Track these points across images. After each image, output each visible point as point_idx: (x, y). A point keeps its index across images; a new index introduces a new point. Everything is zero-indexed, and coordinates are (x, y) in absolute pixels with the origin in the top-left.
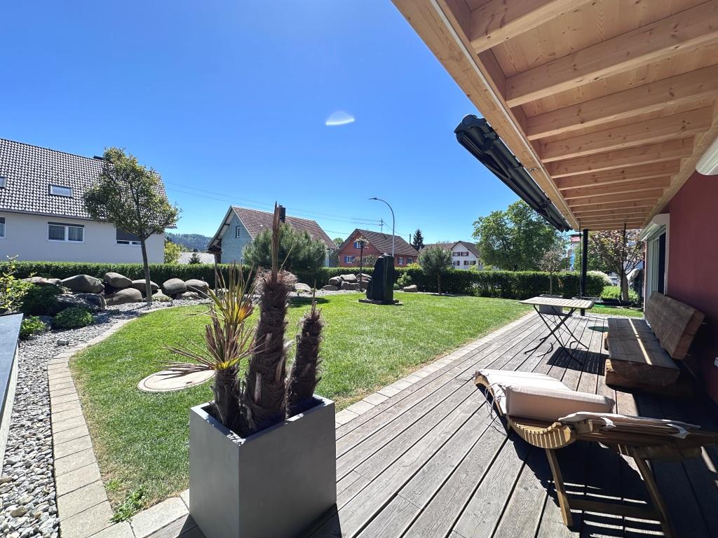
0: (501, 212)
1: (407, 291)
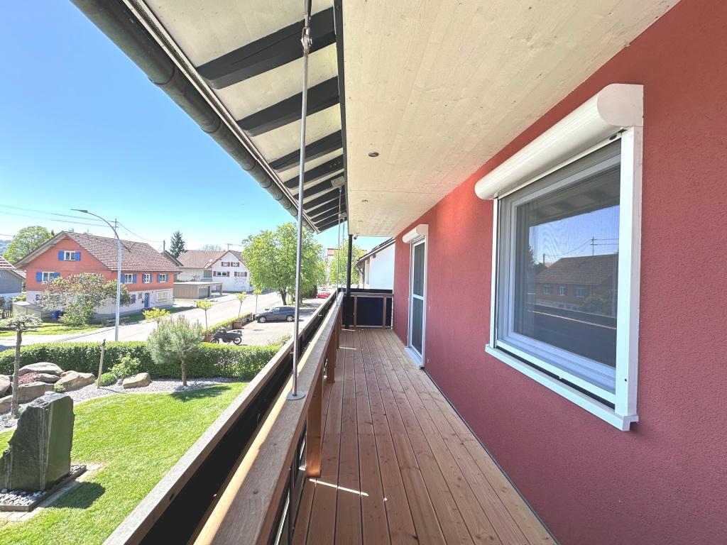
0: (271, 233)
1: (129, 386)
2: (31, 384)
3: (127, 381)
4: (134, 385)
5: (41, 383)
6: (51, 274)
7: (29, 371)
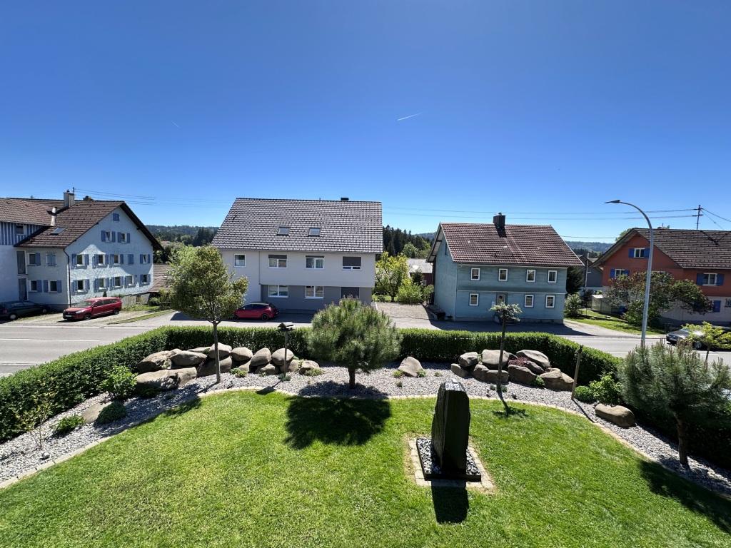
1: (600, 414)
2: (520, 367)
3: (601, 407)
4: (607, 417)
5: (527, 370)
6: (622, 271)
7: (524, 356)
